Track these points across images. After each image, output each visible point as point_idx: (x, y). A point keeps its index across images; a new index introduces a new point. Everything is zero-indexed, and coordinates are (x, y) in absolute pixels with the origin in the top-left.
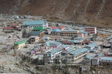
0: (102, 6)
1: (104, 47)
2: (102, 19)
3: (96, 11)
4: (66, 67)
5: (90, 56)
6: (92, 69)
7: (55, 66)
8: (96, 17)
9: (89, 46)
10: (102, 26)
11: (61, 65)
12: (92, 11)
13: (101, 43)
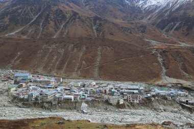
0: (65, 66)
1: (66, 90)
2: (65, 73)
3: (62, 69)
4: (43, 102)
5: (58, 95)
6: (58, 103)
7: (35, 102)
8: (62, 72)
9: (57, 89)
10: (65, 77)
11: (40, 101)
12: (59, 68)
13: (64, 87)
